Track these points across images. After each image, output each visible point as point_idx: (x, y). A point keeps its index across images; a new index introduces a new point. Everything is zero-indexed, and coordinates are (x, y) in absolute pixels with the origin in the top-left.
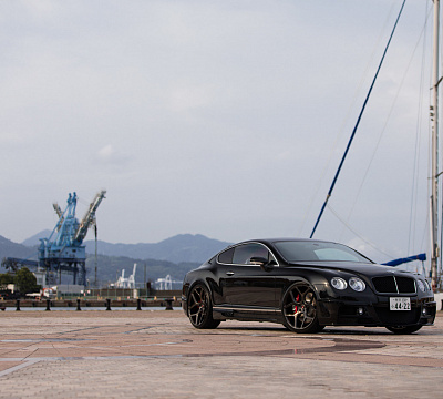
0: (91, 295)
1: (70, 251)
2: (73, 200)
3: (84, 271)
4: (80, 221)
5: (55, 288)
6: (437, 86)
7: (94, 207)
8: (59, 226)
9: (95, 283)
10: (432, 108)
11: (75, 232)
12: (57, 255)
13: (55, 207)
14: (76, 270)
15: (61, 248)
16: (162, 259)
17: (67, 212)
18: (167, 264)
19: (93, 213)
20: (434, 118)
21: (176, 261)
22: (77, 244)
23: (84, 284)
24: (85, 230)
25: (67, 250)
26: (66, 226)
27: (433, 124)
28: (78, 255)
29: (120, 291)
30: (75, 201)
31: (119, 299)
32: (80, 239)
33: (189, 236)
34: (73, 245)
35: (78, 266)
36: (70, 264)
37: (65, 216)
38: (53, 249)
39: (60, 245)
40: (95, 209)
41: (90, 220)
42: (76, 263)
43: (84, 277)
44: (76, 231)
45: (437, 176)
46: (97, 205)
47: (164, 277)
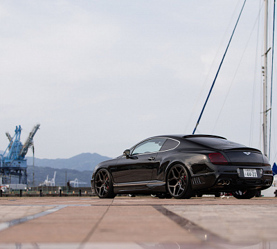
0: (31, 190)
1: (17, 162)
2: (18, 131)
3: (26, 175)
4: (23, 143)
5: (8, 186)
6: (266, 54)
7: (32, 135)
8: (9, 147)
9: (33, 183)
10: (263, 68)
11: (19, 151)
12: (9, 165)
13: (7, 135)
14: (20, 175)
15: (11, 161)
16: (72, 169)
17: (15, 138)
18: (75, 172)
19: (32, 139)
20: (265, 74)
21: (81, 170)
22: (21, 158)
23: (26, 183)
24: (26, 149)
25: (15, 162)
26: (15, 147)
27: (264, 78)
28: (22, 166)
29: (50, 188)
30: (20, 131)
31: (50, 193)
32: (23, 155)
33: (89, 154)
34: (19, 159)
35: (22, 172)
36: (17, 171)
37: (14, 140)
38: (6, 161)
39: (10, 159)
40: (33, 136)
41: (30, 143)
42: (20, 171)
43: (26, 179)
44: (21, 150)
45: (267, 111)
46: (34, 134)
47: (74, 180)
